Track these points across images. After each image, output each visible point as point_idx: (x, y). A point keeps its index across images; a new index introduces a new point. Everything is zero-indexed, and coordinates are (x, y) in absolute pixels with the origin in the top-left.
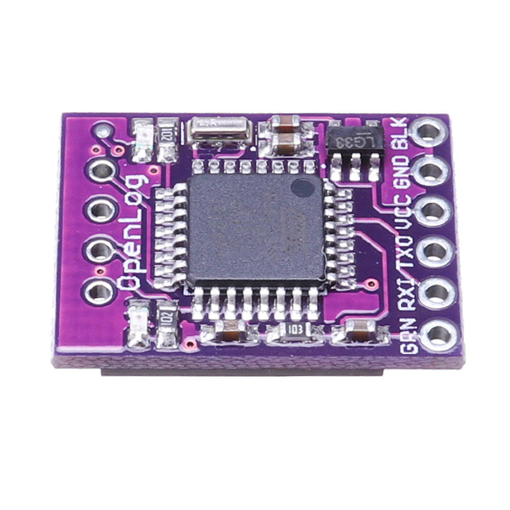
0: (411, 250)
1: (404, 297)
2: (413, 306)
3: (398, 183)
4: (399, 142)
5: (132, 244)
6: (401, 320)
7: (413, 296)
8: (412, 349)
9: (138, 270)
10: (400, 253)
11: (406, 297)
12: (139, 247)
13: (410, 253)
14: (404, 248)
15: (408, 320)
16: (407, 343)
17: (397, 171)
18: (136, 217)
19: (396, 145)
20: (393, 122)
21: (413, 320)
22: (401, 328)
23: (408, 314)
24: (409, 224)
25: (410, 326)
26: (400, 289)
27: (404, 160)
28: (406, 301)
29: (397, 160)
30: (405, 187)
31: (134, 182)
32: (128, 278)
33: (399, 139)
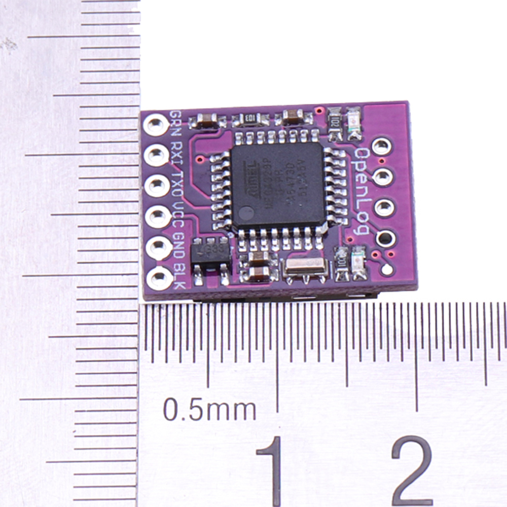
0: (174, 186)
1: (178, 151)
2: (173, 145)
3: (181, 236)
4: (180, 269)
5: (362, 182)
6: (180, 135)
7: (172, 152)
8: (173, 114)
9: (357, 163)
10: (180, 184)
11: (177, 152)
12: (357, 180)
13: (174, 184)
14: (178, 187)
15: (176, 135)
16: (177, 118)
17: (182, 246)
18: (360, 203)
19: (182, 267)
20: (183, 285)
21: (173, 135)
22: (181, 129)
23: (176, 139)
24: (174, 206)
25: (174, 131)
26: (181, 157)
27: (177, 255)
28: (177, 149)
29: (181, 254)
30: (176, 234)
31: (363, 230)
32: (363, 157)
33: (180, 272)
